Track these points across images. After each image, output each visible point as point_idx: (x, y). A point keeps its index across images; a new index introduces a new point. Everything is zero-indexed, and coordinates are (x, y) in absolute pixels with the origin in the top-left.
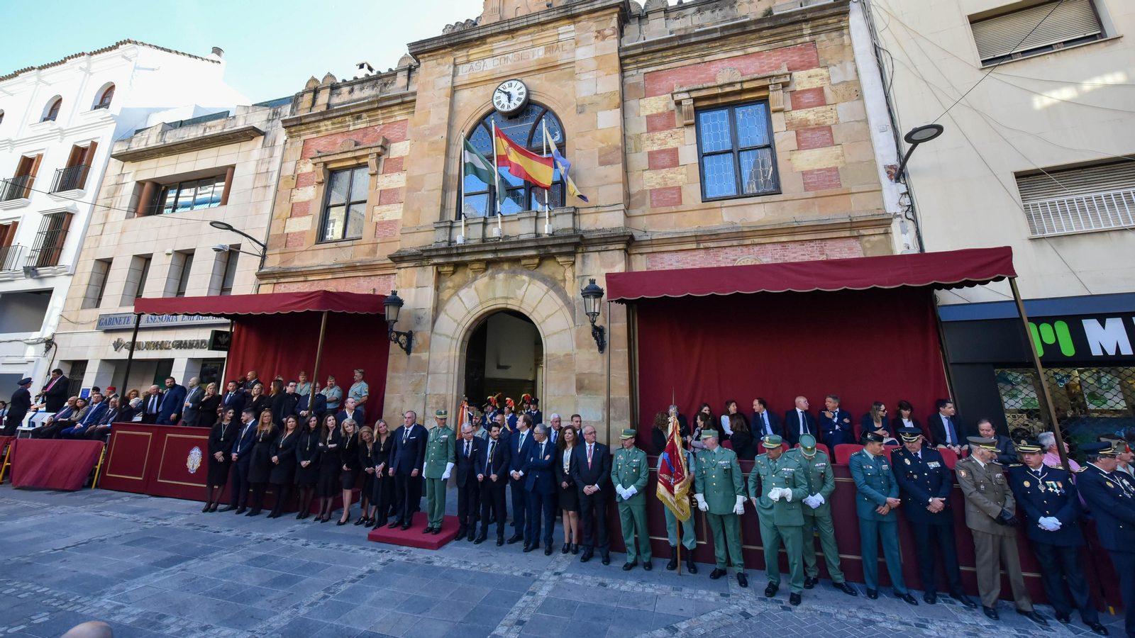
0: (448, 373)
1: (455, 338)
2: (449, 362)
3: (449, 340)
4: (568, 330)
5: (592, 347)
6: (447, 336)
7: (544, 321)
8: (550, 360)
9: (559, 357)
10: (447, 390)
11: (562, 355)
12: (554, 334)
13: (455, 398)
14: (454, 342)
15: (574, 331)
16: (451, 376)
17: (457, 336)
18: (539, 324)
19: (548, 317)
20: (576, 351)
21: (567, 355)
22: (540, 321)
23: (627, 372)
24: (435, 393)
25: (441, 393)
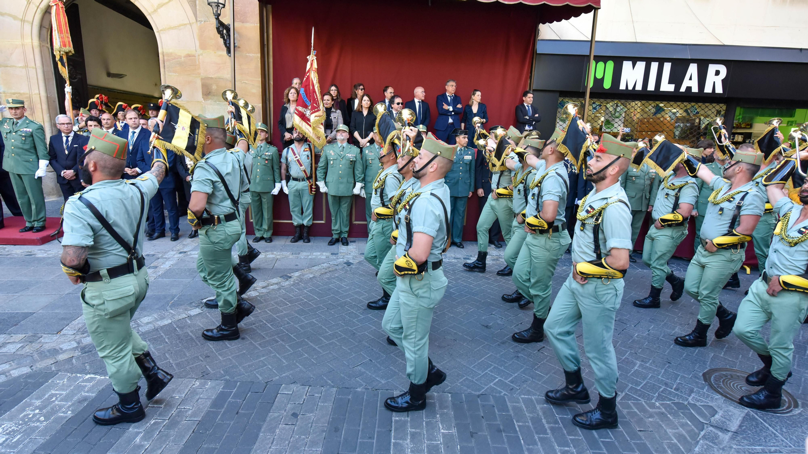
0: (26, 66)
1: (28, 22)
2: (24, 53)
3: (18, 23)
4: (189, 26)
5: (218, 49)
6: (15, 18)
7: (155, 11)
8: (168, 60)
9: (180, 57)
10: (30, 88)
11: (183, 55)
12: (171, 28)
13: (44, 99)
14: (27, 27)
15: (196, 27)
16: (32, 72)
17: (29, 17)
18: (150, 14)
19: (161, 6)
20: (200, 51)
21: (189, 56)
22: (150, 10)
23: (259, 79)
24: (13, 91)
25: (22, 92)
